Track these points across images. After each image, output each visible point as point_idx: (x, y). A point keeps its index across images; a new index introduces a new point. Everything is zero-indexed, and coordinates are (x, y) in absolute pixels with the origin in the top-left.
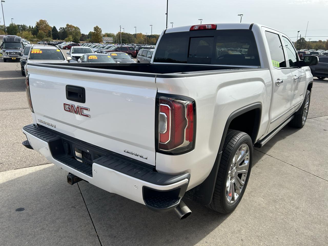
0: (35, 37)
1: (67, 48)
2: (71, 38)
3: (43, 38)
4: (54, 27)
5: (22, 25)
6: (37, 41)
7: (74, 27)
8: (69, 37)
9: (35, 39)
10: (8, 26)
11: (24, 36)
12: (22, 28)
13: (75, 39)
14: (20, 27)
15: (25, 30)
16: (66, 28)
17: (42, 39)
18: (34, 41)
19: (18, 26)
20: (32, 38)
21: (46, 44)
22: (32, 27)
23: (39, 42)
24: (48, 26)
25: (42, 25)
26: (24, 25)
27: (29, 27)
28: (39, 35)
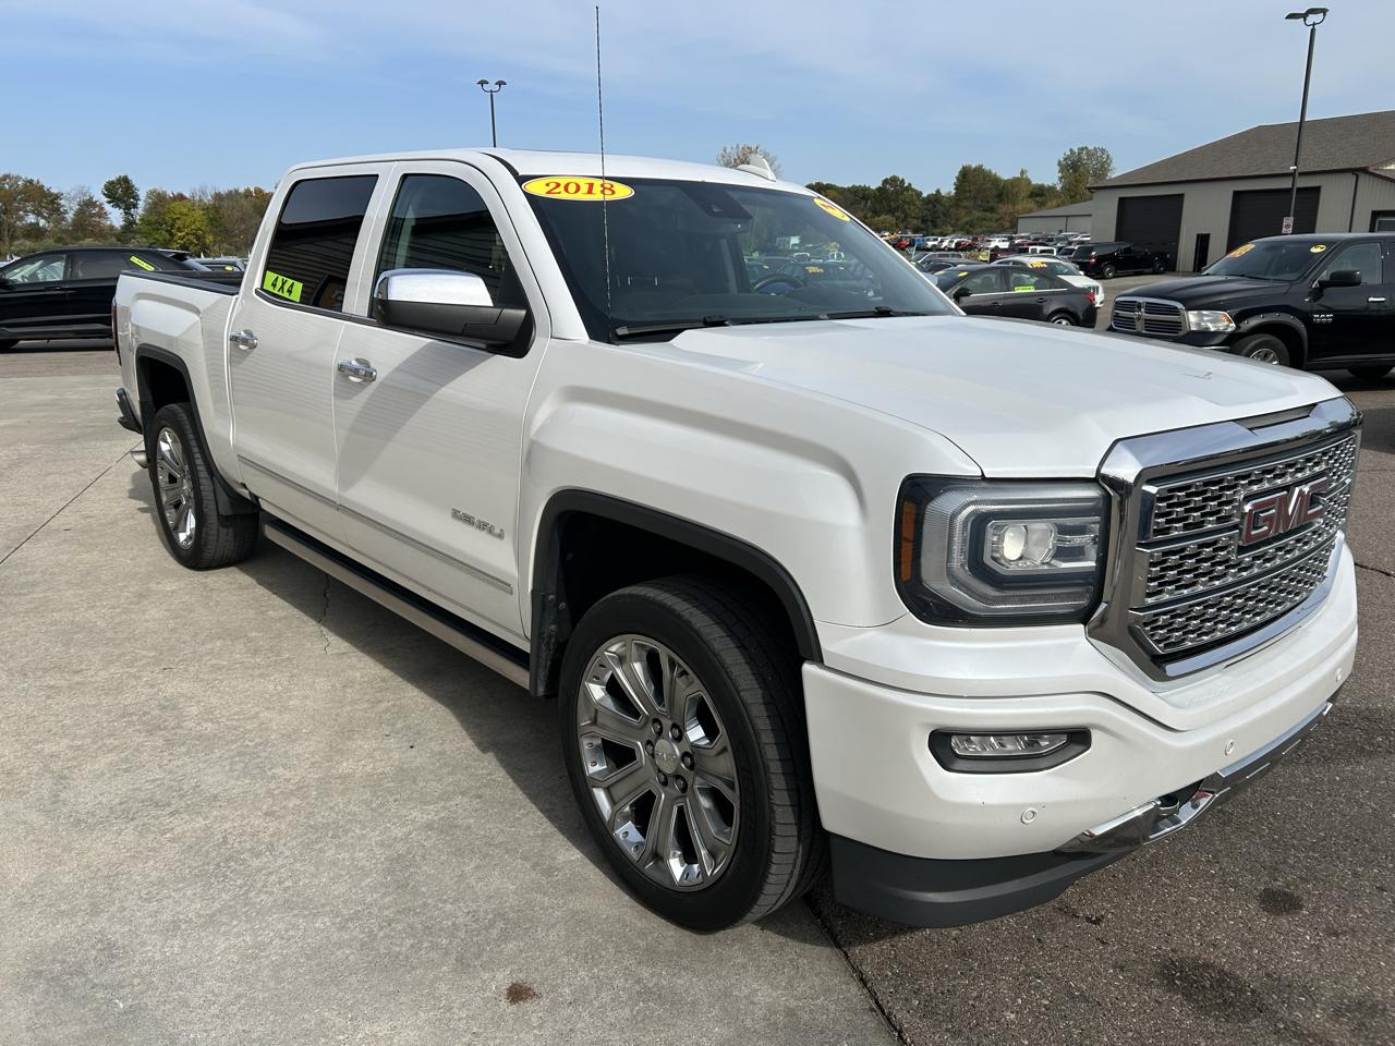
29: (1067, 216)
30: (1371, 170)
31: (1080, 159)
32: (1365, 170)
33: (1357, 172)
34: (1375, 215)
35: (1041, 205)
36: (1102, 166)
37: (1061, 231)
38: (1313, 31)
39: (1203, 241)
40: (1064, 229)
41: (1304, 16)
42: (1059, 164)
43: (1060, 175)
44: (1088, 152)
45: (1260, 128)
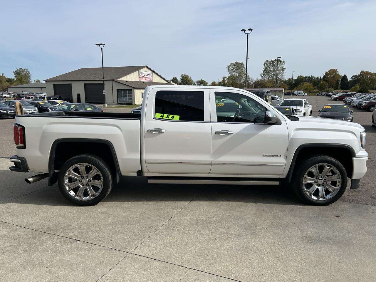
0: (315, 88)
1: (338, 100)
2: (359, 87)
3: (324, 88)
4: (345, 76)
5: (309, 77)
6: (317, 92)
7: (370, 73)
8: (355, 86)
9: (315, 91)
10: (295, 79)
11: (304, 88)
12: (310, 80)
13: (363, 88)
14: (308, 78)
15: (312, 81)
16: (359, 76)
17: (323, 90)
18: (313, 93)
19: (306, 77)
20: (312, 89)
21: (323, 95)
22: (320, 77)
23: (317, 94)
24: (339, 75)
25: (331, 74)
26: (312, 77)
27: (317, 78)
28: (321, 86)
29: (24, 88)
30: (115, 80)
31: (20, 72)
32: (113, 80)
33: (112, 80)
34: (117, 90)
35: (11, 84)
36: (27, 74)
37: (22, 92)
38: (102, 49)
39: (79, 96)
40: (23, 91)
41: (99, 45)
42: (14, 72)
43: (15, 76)
44: (22, 70)
45: (83, 69)
